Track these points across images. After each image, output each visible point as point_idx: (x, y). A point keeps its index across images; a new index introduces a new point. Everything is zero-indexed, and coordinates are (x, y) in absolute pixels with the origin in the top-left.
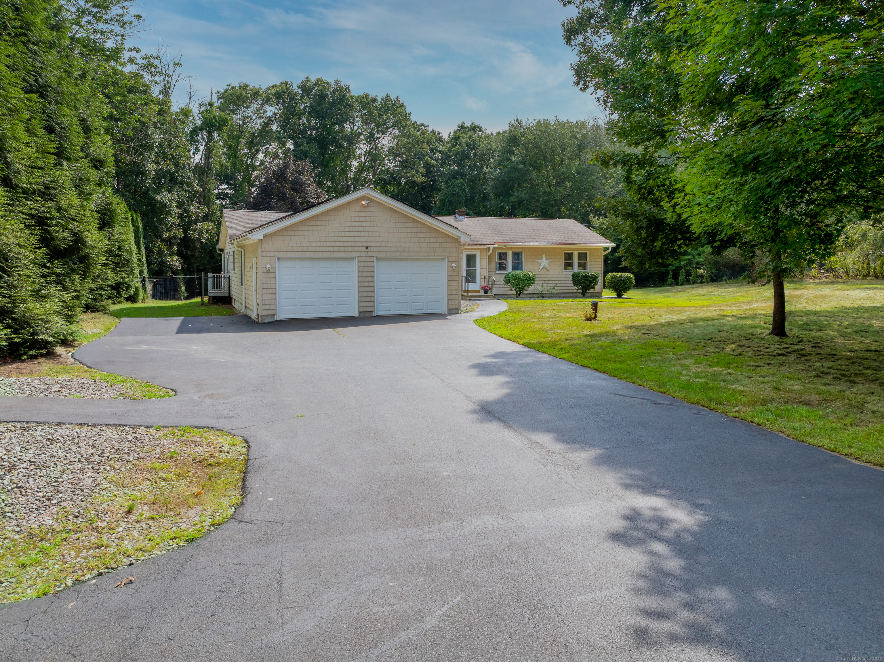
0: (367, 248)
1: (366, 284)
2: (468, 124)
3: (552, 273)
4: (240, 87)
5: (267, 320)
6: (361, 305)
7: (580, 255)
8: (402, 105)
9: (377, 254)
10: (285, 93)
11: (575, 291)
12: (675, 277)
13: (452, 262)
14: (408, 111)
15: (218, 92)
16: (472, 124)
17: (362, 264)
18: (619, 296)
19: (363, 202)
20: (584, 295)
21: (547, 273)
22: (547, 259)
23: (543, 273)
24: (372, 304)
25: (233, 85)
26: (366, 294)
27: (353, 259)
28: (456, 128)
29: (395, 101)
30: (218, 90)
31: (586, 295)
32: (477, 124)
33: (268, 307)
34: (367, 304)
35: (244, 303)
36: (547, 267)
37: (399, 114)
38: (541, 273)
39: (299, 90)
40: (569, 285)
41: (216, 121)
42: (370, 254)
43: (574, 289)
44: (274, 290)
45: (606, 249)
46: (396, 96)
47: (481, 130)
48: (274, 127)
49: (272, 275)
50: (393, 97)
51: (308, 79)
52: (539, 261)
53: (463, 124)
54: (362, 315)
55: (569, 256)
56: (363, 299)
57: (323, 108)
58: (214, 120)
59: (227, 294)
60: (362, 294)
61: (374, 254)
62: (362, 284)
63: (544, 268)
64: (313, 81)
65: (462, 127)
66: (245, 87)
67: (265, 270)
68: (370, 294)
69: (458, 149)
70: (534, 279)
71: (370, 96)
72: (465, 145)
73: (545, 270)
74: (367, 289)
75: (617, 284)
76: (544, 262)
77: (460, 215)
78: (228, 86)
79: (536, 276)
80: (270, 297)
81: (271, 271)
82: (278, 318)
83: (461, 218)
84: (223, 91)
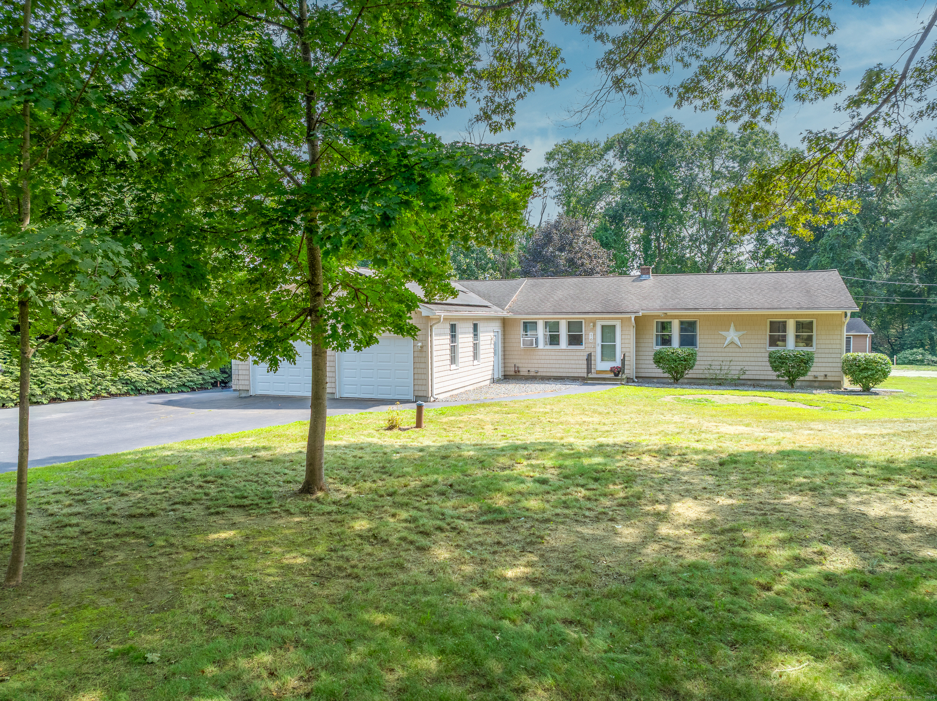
3: (747, 350)
7: (799, 324)
11: (775, 378)
18: (866, 390)
20: (791, 386)
22: (736, 330)
23: (731, 350)
24: (332, 385)
31: (798, 384)
36: (738, 342)
38: (727, 350)
40: (766, 368)
43: (772, 375)
52: (724, 333)
55: (779, 326)
63: (732, 342)
68: (331, 375)
73: (733, 346)
76: (731, 334)
83: (645, 276)
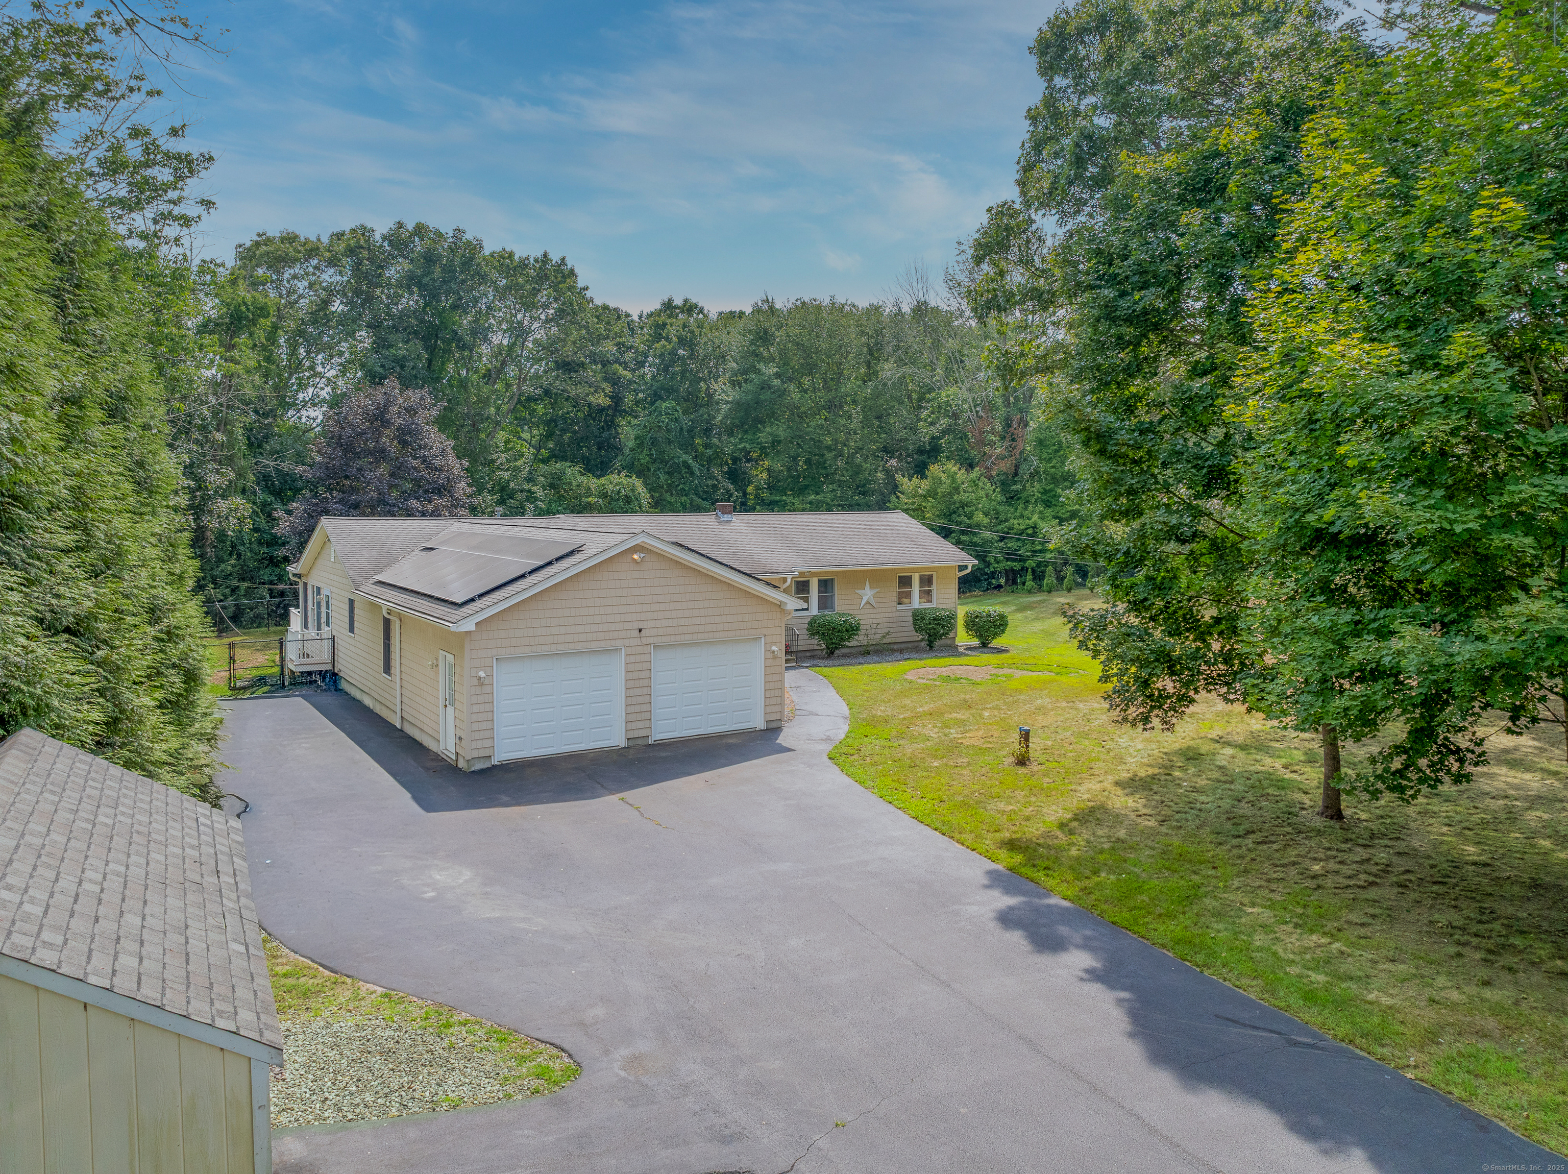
0: (640, 630)
1: (638, 692)
2: (678, 302)
3: (880, 610)
4: (283, 240)
5: (478, 766)
6: (630, 726)
7: (921, 578)
8: (572, 273)
9: (655, 640)
10: (362, 247)
11: (916, 639)
12: (1039, 577)
13: (772, 644)
14: (580, 284)
15: (240, 246)
16: (686, 301)
17: (632, 659)
18: (985, 647)
19: (635, 557)
20: (931, 647)
21: (872, 611)
22: (871, 588)
23: (866, 611)
24: (647, 724)
25: (270, 234)
26: (637, 708)
27: (616, 650)
28: (658, 307)
29: (559, 266)
30: (242, 242)
32: (694, 301)
33: (479, 744)
34: (640, 725)
35: (399, 711)
36: (873, 602)
37: (569, 289)
38: (862, 612)
39: (386, 244)
40: (909, 631)
41: (248, 309)
42: (644, 641)
43: (914, 636)
44: (490, 714)
45: (962, 568)
46: (561, 256)
47: (701, 311)
48: (337, 306)
49: (487, 689)
50: (555, 257)
51: (400, 225)
52: (860, 592)
53: (670, 300)
54: (631, 744)
55: (905, 581)
56: (632, 717)
57: (433, 279)
58: (243, 308)
59: (329, 667)
60: (630, 709)
61: (651, 640)
62: (631, 692)
63: (868, 603)
64: (410, 229)
65: (668, 306)
66: (290, 238)
67: (475, 682)
68: (645, 708)
69: (664, 346)
70: (858, 629)
71: (516, 257)
72: (675, 339)
73: (868, 606)
74: (640, 700)
75: (983, 627)
76: (867, 593)
77: (724, 513)
78: (259, 235)
79: (862, 622)
80: (484, 726)
81: (486, 682)
82: (495, 761)
83: (727, 517)
84: (248, 244)
